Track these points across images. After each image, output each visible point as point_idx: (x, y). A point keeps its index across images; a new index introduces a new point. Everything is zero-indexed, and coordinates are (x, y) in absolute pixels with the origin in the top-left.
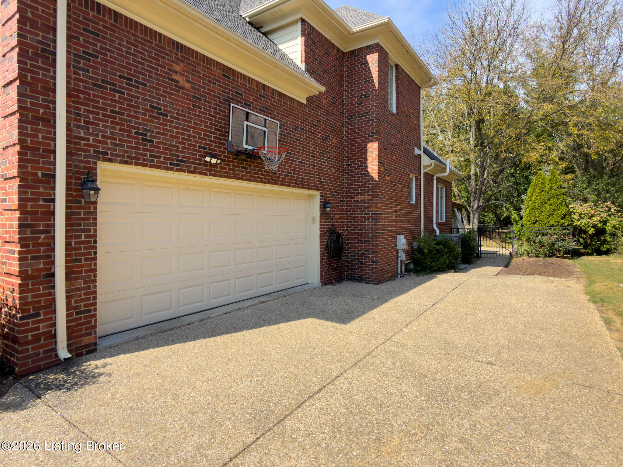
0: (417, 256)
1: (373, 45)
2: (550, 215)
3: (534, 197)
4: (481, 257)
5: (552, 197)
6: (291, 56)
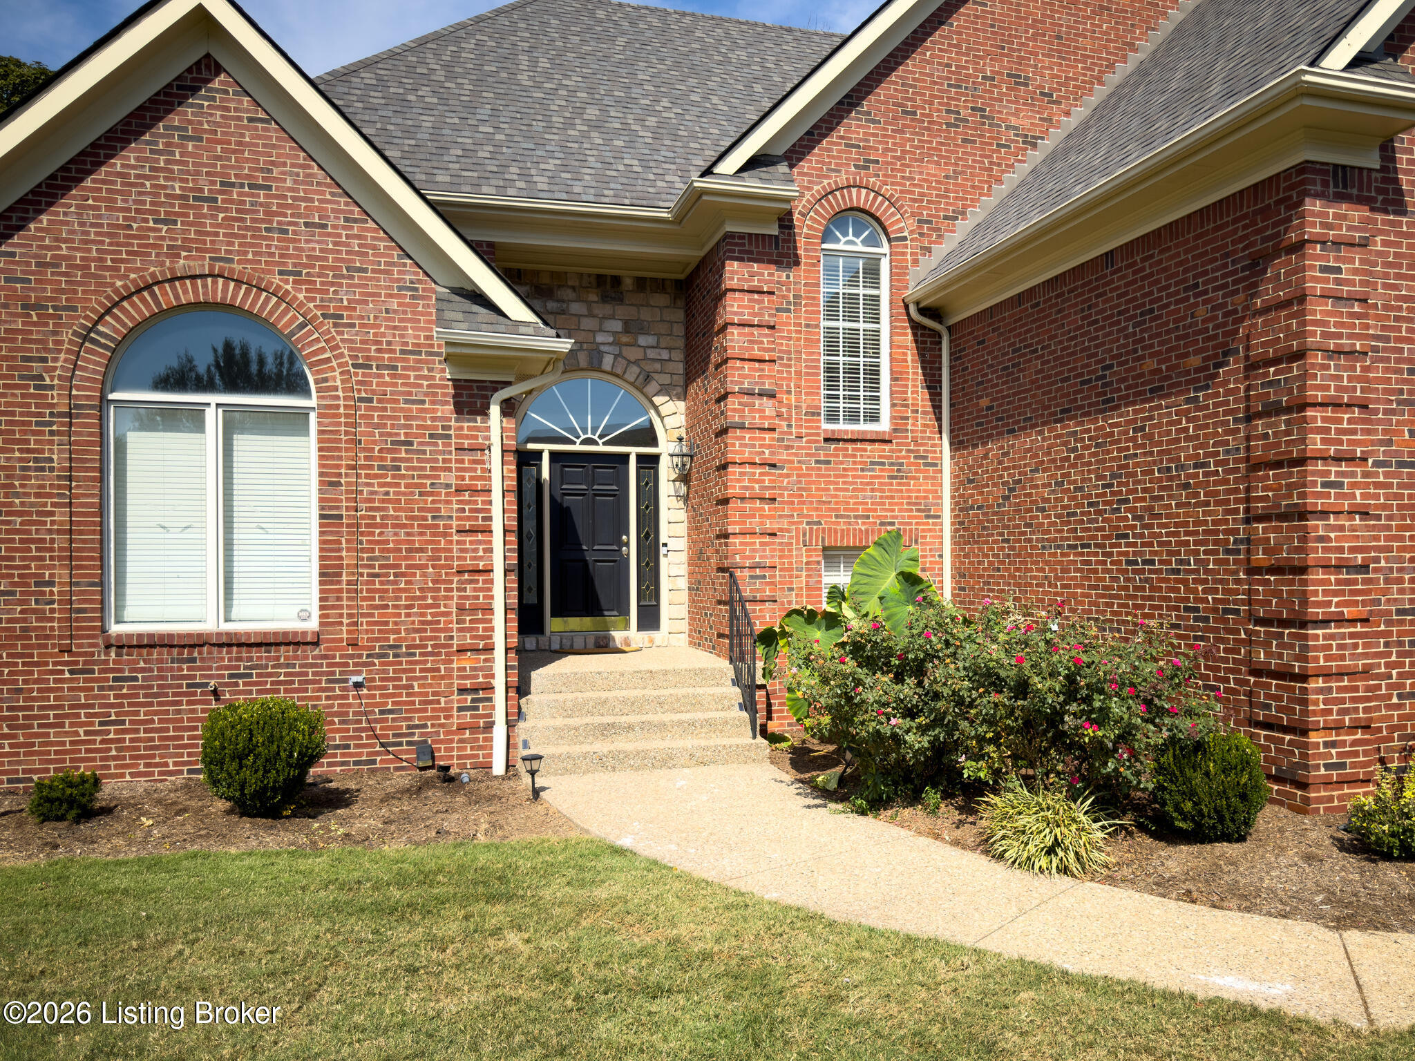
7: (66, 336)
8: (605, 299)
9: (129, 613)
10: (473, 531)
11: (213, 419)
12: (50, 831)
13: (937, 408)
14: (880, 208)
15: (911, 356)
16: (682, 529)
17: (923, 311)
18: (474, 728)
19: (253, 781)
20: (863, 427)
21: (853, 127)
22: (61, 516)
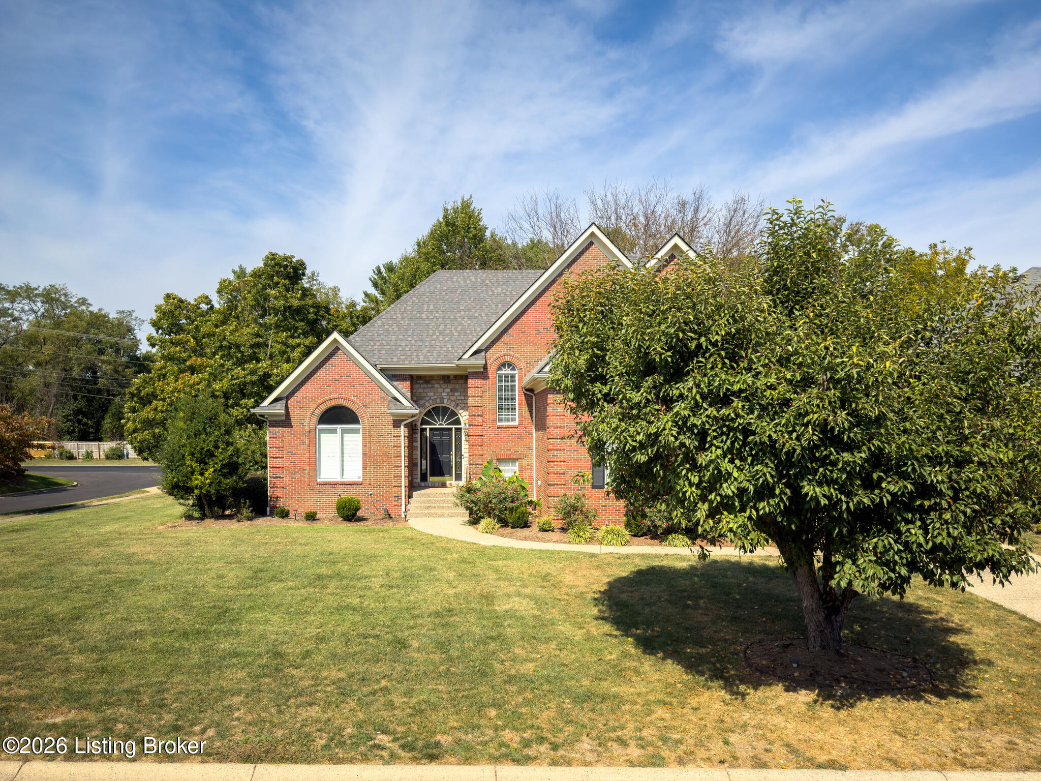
7: (308, 414)
8: (445, 382)
9: (321, 477)
10: (397, 457)
11: (339, 431)
12: (308, 522)
13: (532, 417)
14: (514, 361)
15: (524, 402)
16: (467, 451)
17: (527, 390)
18: (398, 506)
19: (346, 513)
20: (510, 423)
21: (506, 338)
22: (308, 455)
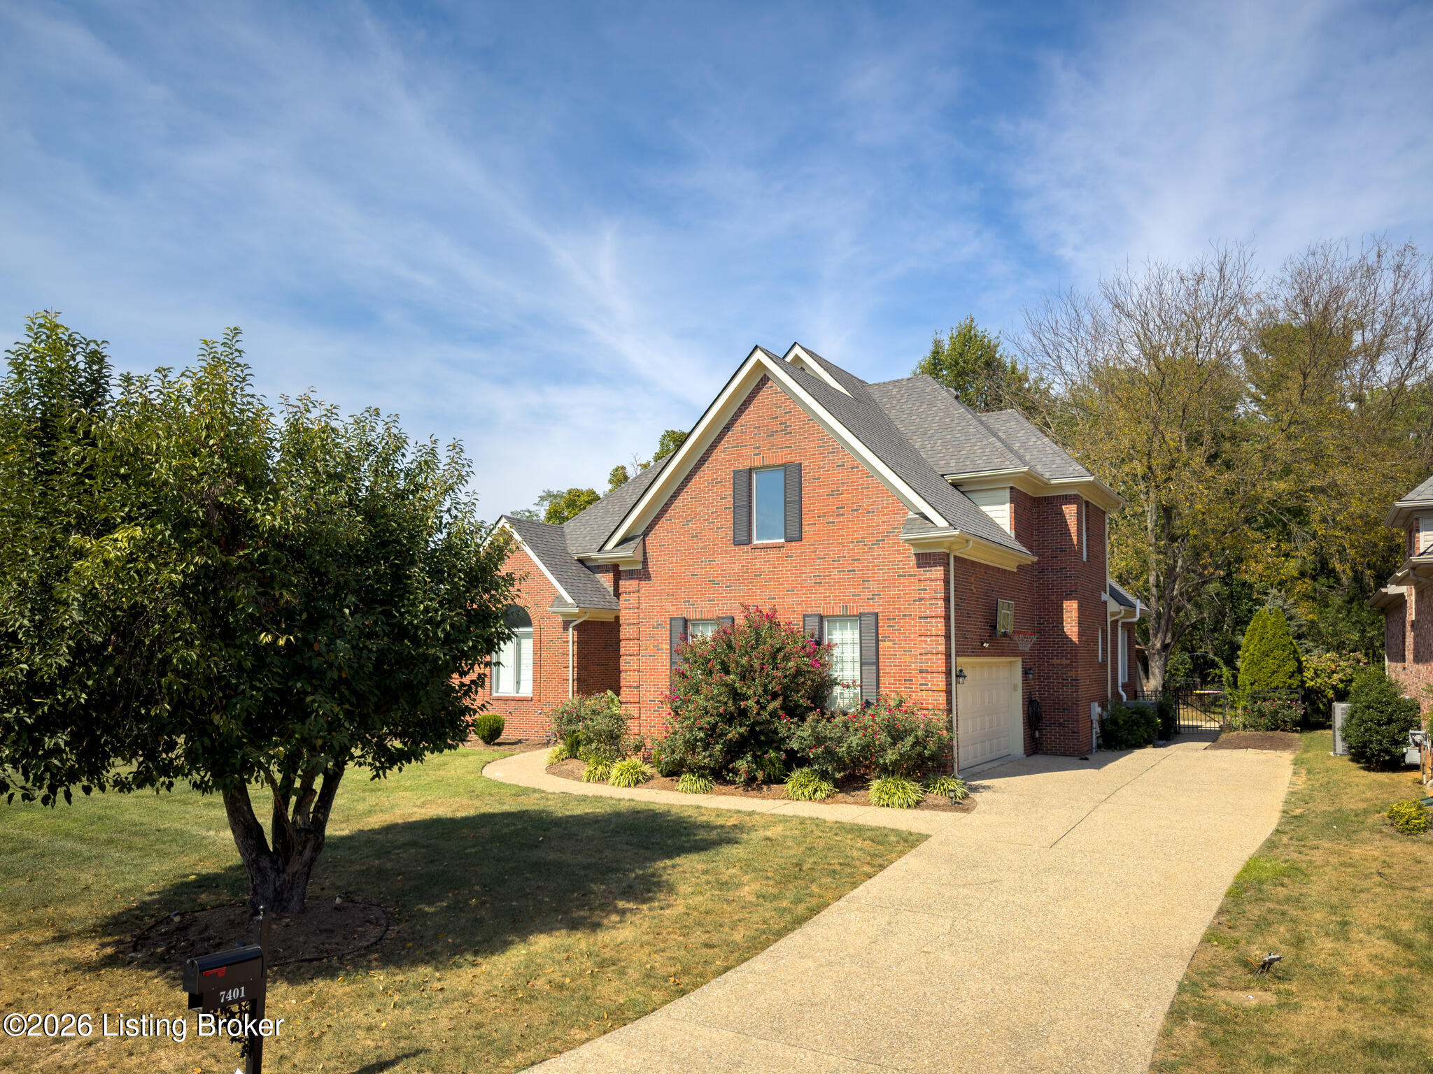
0: (1110, 727)
1: (1070, 496)
2: (1274, 673)
3: (1252, 646)
4: (1179, 733)
5: (1276, 647)
6: (998, 521)
9: (499, 690)
10: (566, 667)
11: (514, 636)
